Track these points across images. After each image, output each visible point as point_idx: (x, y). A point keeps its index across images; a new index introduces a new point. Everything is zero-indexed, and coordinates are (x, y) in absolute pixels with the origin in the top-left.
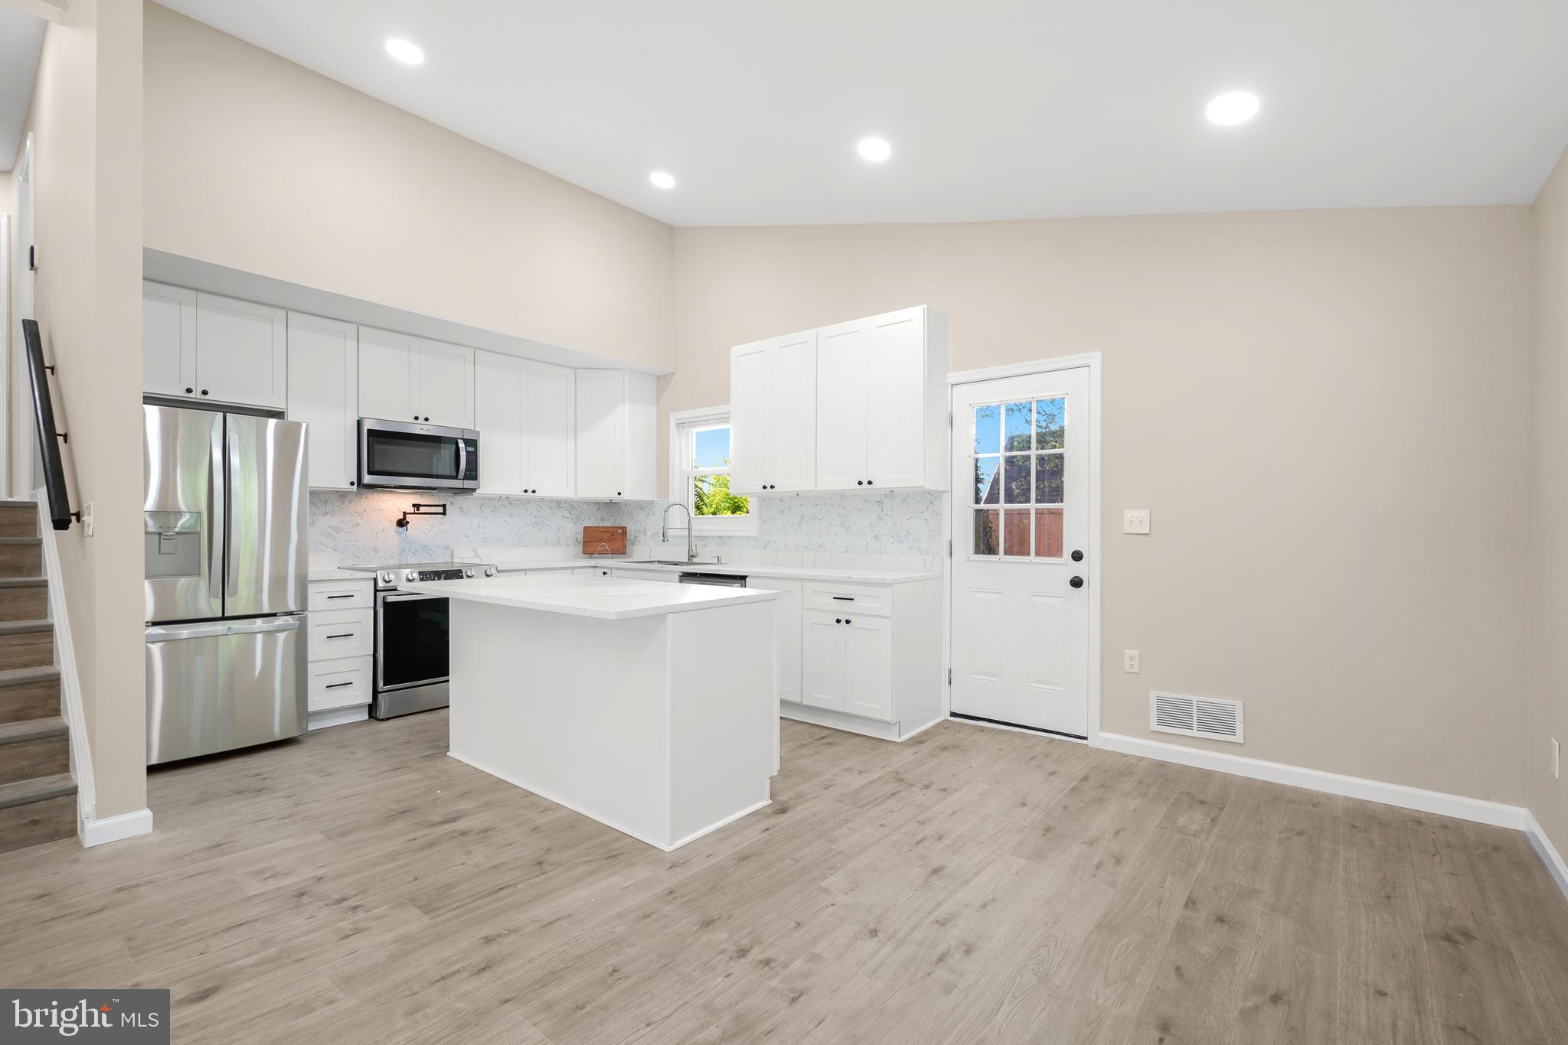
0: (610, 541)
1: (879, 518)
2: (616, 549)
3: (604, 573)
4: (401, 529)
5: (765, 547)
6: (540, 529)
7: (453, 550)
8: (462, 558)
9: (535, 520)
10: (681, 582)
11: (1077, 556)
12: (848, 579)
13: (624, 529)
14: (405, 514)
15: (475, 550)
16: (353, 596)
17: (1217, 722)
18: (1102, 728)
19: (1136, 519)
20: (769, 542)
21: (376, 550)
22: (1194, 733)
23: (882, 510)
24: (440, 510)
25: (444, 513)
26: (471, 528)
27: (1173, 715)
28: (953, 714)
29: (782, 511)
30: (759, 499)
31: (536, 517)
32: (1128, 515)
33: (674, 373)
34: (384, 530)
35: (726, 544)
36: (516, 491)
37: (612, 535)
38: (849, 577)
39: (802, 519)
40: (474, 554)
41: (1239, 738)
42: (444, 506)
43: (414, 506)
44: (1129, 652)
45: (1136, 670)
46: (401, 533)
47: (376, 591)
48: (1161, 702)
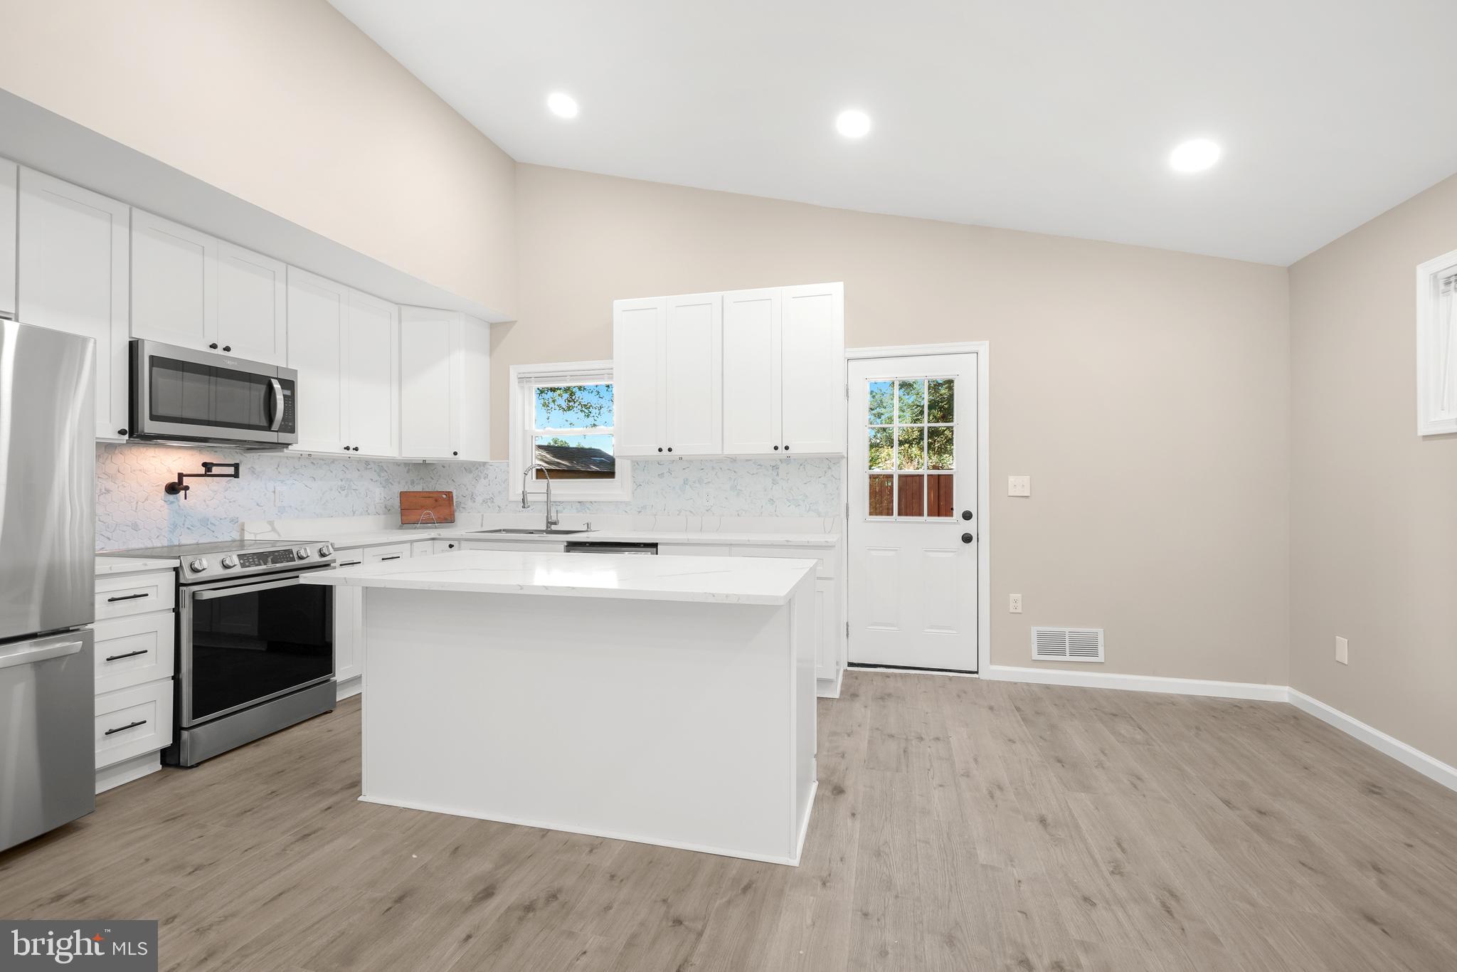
0: (435, 507)
1: (774, 482)
2: (442, 517)
3: (451, 546)
4: (171, 497)
5: (640, 512)
6: (347, 496)
7: (243, 525)
8: (255, 534)
9: (340, 483)
10: (568, 551)
11: (967, 516)
12: (786, 543)
13: (449, 494)
14: (181, 476)
15: (271, 523)
16: (147, 595)
17: (1085, 647)
18: (991, 663)
19: (1018, 484)
20: (644, 507)
21: (135, 527)
22: (1068, 658)
23: (778, 474)
24: (231, 470)
25: (236, 475)
26: (265, 494)
27: (1051, 645)
28: (851, 664)
29: (661, 475)
30: (632, 461)
31: (342, 480)
32: (1012, 479)
33: (514, 323)
34: (146, 499)
35: (588, 509)
36: (334, 447)
37: (436, 501)
38: (788, 541)
39: (686, 482)
40: (270, 528)
41: (1101, 658)
42: (236, 466)
43: (204, 465)
44: (1013, 596)
45: (1020, 611)
46: (172, 503)
47: (178, 585)
48: (1041, 635)
